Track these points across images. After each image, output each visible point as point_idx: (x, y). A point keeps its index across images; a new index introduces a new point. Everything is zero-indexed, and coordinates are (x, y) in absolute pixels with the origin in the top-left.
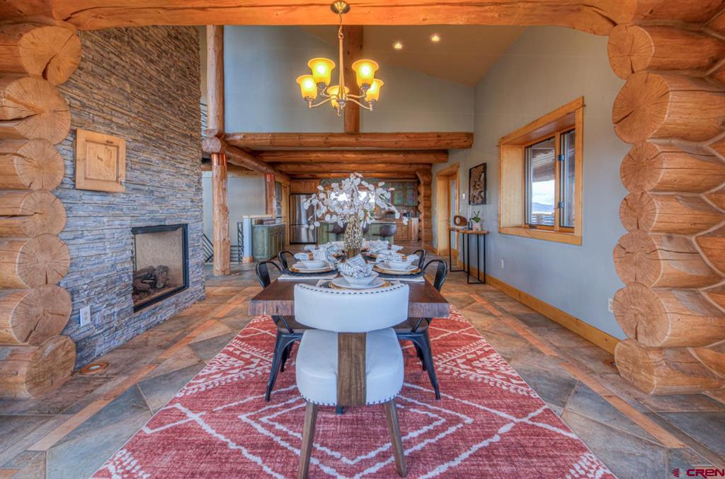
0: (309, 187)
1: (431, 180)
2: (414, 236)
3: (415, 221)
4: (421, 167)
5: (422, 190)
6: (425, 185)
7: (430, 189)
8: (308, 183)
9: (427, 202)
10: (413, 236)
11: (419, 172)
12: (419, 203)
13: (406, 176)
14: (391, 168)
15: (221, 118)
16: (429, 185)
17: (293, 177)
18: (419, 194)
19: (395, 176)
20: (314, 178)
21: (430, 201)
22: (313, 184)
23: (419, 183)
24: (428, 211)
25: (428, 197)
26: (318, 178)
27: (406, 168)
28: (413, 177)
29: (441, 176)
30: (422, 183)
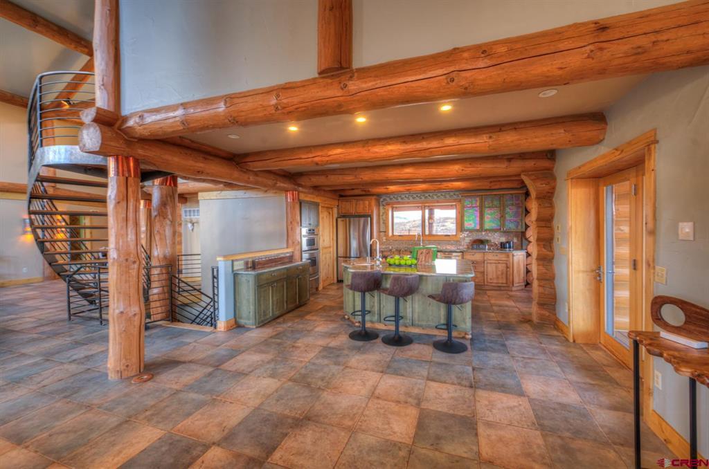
0: (362, 206)
1: (554, 188)
2: (519, 278)
3: (519, 256)
4: (530, 164)
5: (533, 206)
6: (538, 198)
7: (552, 206)
8: (361, 202)
9: (546, 230)
10: (516, 280)
11: (529, 176)
12: (527, 227)
13: (504, 186)
14: (470, 170)
15: (110, 88)
16: (547, 198)
17: (341, 194)
18: (527, 212)
19: (485, 184)
20: (367, 194)
21: (550, 228)
22: (367, 202)
23: (527, 194)
24: (544, 246)
25: (546, 222)
26: (373, 195)
27: (500, 168)
28: (515, 185)
29: (579, 178)
30: (533, 194)
